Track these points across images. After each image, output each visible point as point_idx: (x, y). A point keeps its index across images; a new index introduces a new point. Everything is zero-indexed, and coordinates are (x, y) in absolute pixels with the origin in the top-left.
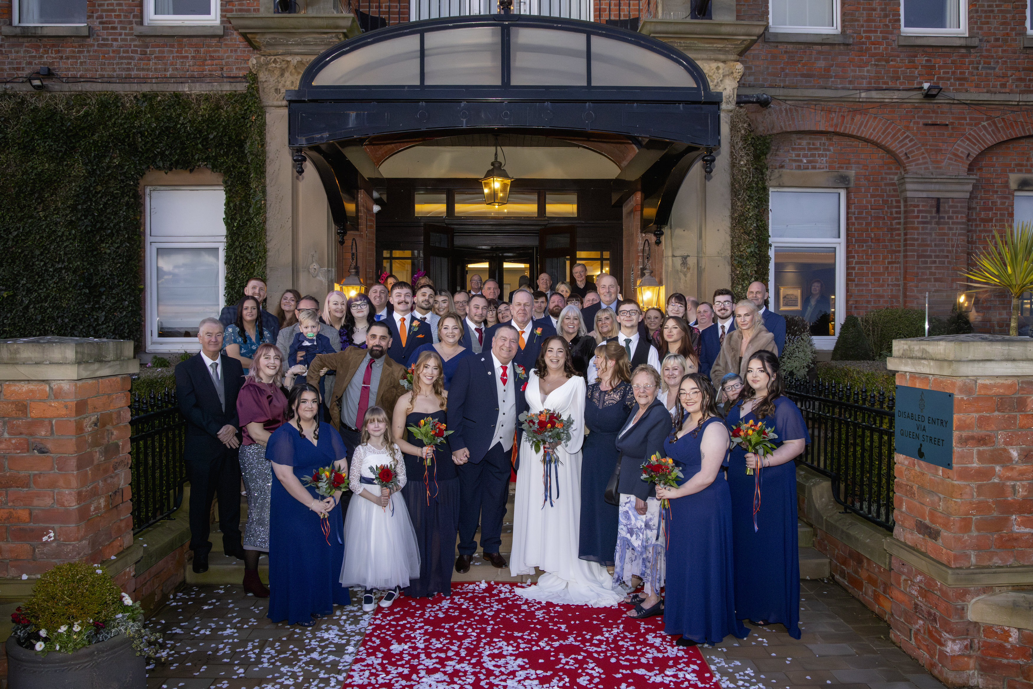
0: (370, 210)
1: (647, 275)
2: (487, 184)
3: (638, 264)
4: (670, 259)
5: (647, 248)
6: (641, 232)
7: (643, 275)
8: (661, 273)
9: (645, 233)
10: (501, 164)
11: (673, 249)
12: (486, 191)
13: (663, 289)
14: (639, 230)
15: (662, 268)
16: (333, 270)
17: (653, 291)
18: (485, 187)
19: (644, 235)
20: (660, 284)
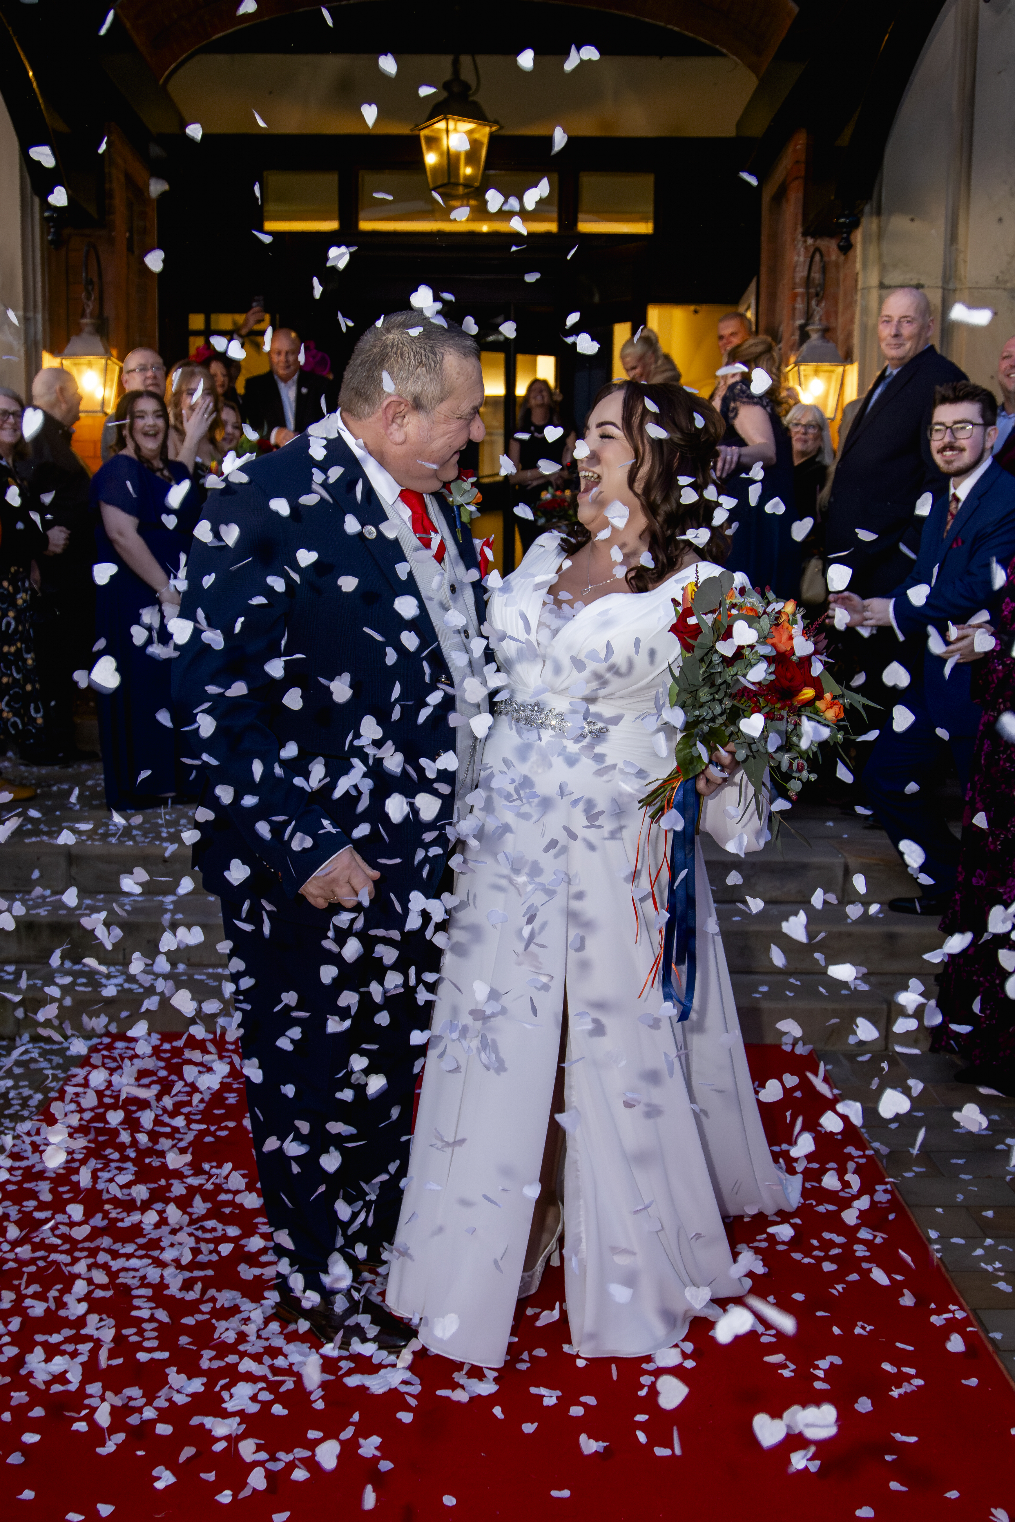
0: (139, 192)
1: (814, 336)
2: (433, 141)
3: (793, 317)
4: (874, 294)
5: (816, 275)
6: (805, 234)
7: (804, 336)
8: (849, 336)
9: (814, 236)
10: (466, 87)
11: (883, 269)
12: (431, 159)
13: (853, 372)
14: (800, 229)
15: (852, 321)
16: (39, 317)
17: (829, 379)
18: (429, 148)
19: (810, 241)
20: (847, 358)
